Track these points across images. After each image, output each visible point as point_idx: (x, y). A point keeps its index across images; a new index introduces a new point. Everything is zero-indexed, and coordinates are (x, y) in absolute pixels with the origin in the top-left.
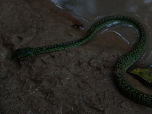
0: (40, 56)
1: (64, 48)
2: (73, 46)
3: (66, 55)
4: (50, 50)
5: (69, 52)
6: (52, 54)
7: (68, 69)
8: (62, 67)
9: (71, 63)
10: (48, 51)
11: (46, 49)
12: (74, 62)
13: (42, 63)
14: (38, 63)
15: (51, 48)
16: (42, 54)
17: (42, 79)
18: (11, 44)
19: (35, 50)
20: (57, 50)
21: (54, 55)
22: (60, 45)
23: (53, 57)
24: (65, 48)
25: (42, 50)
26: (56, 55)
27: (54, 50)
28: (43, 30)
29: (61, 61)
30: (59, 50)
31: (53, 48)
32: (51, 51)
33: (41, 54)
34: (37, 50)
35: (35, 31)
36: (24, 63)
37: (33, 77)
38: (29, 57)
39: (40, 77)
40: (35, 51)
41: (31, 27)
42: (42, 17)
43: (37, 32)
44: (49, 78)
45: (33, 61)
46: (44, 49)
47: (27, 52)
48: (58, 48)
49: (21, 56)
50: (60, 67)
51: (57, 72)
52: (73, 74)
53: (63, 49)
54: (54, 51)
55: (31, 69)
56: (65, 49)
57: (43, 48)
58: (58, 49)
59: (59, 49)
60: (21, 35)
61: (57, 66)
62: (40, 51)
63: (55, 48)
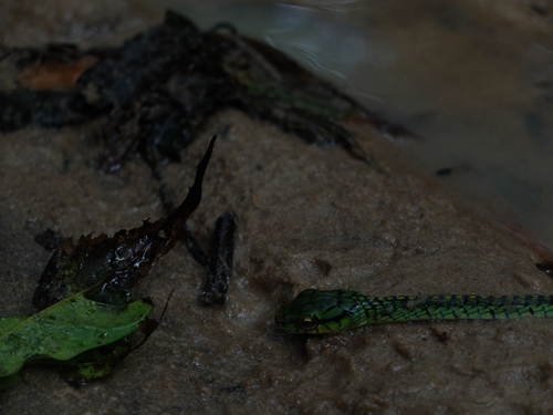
0: (389, 328)
1: (492, 312)
2: (528, 314)
3: (496, 339)
4: (436, 313)
5: (510, 329)
6: (441, 328)
7: (494, 385)
8: (473, 377)
9: (511, 365)
10: (426, 317)
11: (418, 306)
12: (524, 364)
13: (393, 354)
14: (379, 351)
15: (438, 305)
16: (401, 323)
17: (383, 405)
18: (286, 280)
19: (375, 303)
20: (464, 316)
21: (447, 331)
22: (478, 298)
23: (442, 338)
24: (497, 316)
25: (405, 307)
26: (456, 336)
27: (451, 317)
28: (418, 252)
29: (470, 354)
30: (470, 321)
31: (449, 305)
32: (439, 316)
33: (395, 323)
34: (381, 302)
35: (389, 255)
36: (323, 349)
37: (348, 399)
38: (345, 322)
39: (377, 397)
40: (374, 307)
41: (376, 238)
42: (422, 216)
43: (396, 257)
44: (412, 406)
45: (361, 344)
46: (410, 304)
47: (340, 303)
48: (468, 307)
49: (317, 313)
50: (464, 375)
51: (447, 388)
52: (514, 405)
53: (489, 316)
54: (449, 321)
55: (344, 368)
56: (494, 319)
57: (406, 299)
58: (466, 311)
59: (471, 317)
60: (328, 257)
61: (452, 369)
62: (395, 310)
63: (454, 308)
